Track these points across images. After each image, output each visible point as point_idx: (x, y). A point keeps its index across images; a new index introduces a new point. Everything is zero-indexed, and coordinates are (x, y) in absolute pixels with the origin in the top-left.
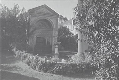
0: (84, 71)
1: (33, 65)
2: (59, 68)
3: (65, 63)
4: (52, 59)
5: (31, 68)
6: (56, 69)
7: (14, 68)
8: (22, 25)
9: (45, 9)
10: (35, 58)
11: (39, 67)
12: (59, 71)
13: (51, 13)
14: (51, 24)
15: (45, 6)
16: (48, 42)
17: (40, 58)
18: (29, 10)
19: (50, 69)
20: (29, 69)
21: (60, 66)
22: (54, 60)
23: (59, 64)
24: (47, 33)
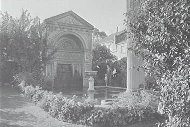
0: (140, 120)
1: (53, 111)
2: (99, 116)
3: (107, 107)
4: (86, 100)
5: (51, 116)
6: (93, 117)
7: (22, 116)
8: (34, 44)
9: (71, 18)
10: (57, 99)
11: (65, 115)
12: (99, 120)
13: (81, 25)
14: (81, 42)
15: (71, 14)
16: (76, 71)
17: (65, 99)
18: (46, 21)
19: (82, 117)
20: (48, 117)
21: (100, 113)
22: (89, 103)
23: (99, 108)
24: (75, 56)
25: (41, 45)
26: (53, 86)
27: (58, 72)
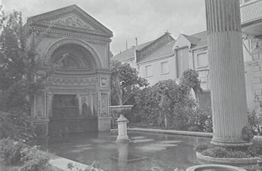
8: (11, 60)
13: (92, 28)
24: (81, 81)
25: (24, 61)
26: (47, 134)
27: (54, 108)
